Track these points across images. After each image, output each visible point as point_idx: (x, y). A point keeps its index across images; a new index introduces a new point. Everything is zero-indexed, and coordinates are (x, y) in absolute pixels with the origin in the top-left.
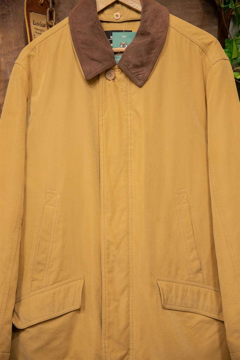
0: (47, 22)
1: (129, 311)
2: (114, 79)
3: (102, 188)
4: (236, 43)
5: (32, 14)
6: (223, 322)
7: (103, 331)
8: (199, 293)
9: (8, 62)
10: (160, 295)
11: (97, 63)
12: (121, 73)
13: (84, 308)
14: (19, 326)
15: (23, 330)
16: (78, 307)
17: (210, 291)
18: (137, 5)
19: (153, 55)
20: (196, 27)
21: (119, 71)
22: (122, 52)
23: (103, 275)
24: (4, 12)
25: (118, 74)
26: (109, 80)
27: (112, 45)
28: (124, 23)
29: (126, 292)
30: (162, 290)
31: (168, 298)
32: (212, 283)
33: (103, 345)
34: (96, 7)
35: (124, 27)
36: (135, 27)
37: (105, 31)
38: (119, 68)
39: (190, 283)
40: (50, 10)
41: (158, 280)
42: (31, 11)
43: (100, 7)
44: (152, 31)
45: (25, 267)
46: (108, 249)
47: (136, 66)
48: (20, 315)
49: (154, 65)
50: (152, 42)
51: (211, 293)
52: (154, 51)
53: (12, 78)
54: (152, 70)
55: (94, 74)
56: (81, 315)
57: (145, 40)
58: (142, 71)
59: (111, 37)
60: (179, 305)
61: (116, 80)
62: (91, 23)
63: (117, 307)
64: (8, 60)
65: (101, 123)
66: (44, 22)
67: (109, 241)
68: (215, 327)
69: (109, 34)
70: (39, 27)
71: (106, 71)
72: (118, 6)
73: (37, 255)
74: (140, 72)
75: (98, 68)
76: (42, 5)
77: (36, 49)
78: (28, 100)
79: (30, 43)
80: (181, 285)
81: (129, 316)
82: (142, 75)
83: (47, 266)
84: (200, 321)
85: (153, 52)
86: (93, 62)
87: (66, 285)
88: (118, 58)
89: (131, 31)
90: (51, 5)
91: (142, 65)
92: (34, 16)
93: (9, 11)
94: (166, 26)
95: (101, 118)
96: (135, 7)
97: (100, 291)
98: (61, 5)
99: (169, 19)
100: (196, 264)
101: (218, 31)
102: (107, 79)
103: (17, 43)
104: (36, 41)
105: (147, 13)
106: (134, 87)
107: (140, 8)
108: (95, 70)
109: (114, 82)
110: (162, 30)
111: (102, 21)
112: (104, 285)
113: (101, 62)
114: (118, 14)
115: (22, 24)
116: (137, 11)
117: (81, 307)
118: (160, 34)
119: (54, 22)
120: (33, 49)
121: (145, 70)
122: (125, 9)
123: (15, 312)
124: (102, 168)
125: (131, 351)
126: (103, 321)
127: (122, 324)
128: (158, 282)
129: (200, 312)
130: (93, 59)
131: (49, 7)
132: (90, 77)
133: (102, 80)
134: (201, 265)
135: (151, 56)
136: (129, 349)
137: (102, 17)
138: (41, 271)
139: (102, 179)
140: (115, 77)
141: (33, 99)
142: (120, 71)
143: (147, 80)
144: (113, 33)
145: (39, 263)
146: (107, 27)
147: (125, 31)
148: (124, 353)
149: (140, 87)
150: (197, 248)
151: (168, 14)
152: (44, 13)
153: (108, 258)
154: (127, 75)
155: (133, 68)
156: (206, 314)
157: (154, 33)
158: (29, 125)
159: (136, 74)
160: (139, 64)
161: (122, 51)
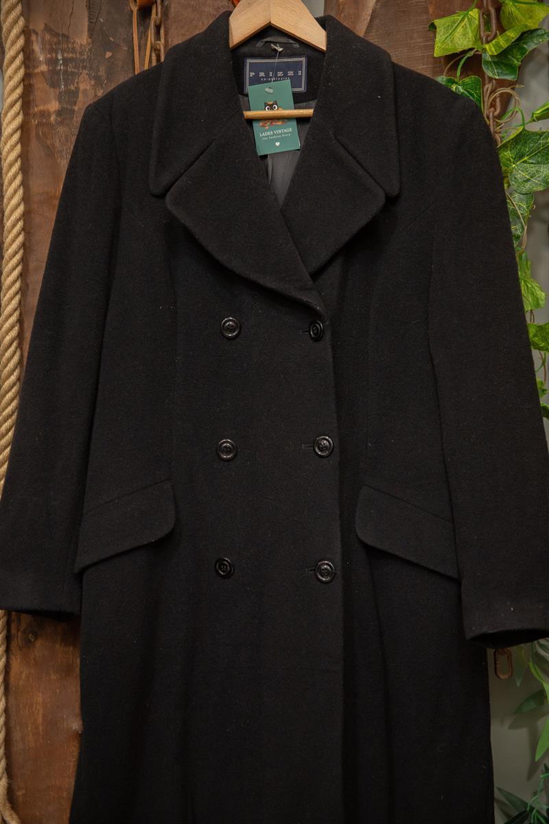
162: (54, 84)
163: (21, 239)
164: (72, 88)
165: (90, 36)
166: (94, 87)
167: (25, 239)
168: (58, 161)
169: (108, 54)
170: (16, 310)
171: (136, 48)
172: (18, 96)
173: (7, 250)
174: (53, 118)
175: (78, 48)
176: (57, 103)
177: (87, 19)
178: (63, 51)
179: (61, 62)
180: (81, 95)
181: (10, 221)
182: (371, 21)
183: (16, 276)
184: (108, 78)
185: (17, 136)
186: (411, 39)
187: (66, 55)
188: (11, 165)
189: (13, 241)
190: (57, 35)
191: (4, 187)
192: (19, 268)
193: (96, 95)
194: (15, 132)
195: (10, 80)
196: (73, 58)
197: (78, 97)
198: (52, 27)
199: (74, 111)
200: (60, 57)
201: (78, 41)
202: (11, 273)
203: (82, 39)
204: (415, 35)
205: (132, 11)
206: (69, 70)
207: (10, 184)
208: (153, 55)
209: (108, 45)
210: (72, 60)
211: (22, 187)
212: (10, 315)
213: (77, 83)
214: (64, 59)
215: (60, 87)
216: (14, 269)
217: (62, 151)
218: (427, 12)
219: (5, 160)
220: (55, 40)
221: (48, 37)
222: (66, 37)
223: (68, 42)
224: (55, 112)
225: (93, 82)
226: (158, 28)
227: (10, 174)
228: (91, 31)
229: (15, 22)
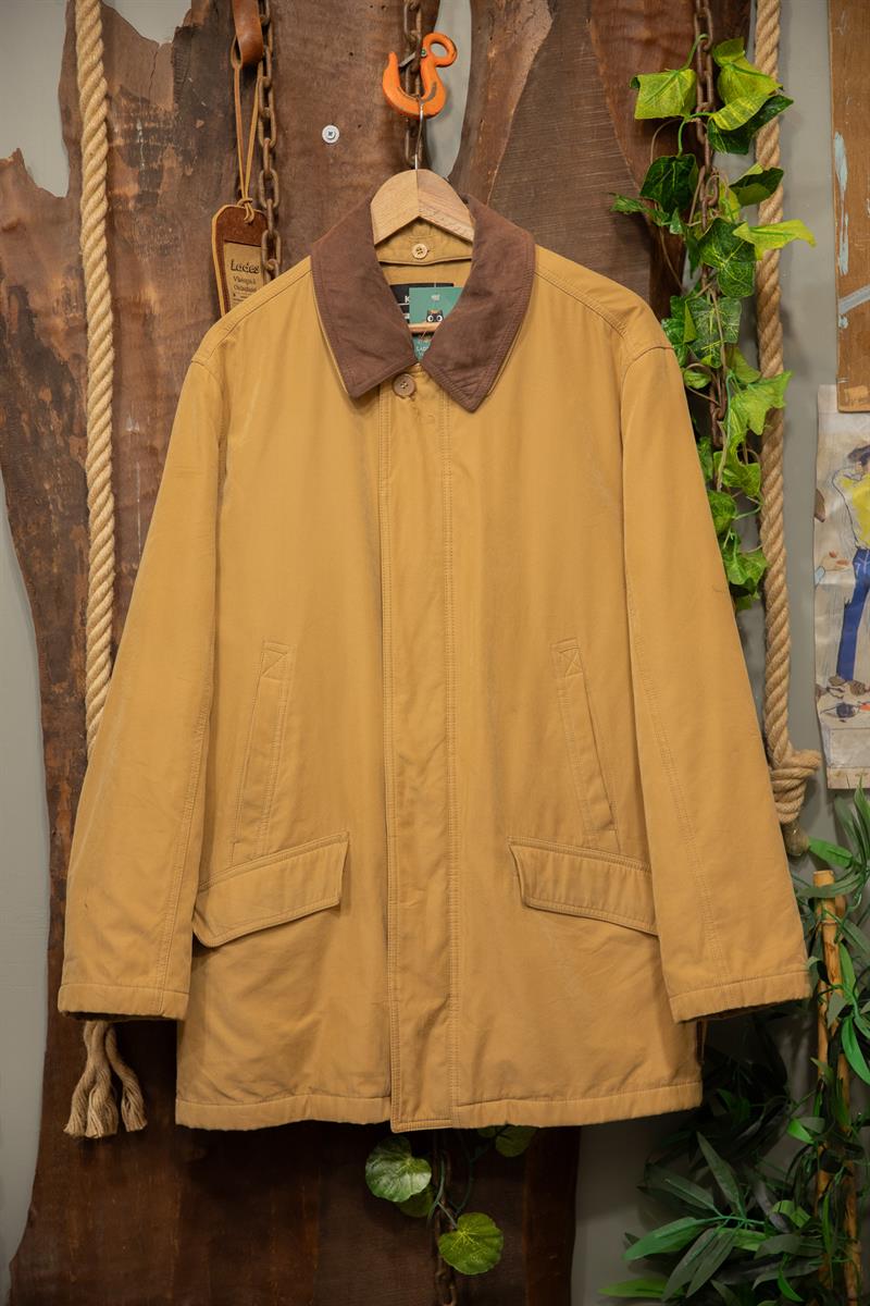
0: (262, 262)
1: (448, 912)
2: (412, 395)
3: (386, 638)
4: (690, 309)
5: (227, 247)
6: (656, 937)
7: (391, 954)
8: (607, 876)
9: (173, 355)
10: (518, 875)
11: (374, 360)
12: (428, 380)
13: (349, 906)
14: (208, 940)
15: (215, 949)
16: (334, 901)
17: (633, 870)
18: (465, 227)
19: (499, 340)
20: (597, 274)
21: (424, 376)
22: (430, 334)
23: (390, 832)
24: (165, 242)
25: (421, 382)
26: (403, 398)
27: (408, 316)
28: (436, 267)
29: (442, 871)
30: (522, 866)
31: (535, 886)
32: (638, 853)
33: (391, 985)
34: (371, 235)
35: (435, 275)
36: (461, 276)
37: (392, 286)
38: (424, 369)
39: (588, 852)
40: (268, 235)
41: (514, 843)
42: (226, 241)
43: (381, 233)
44: (496, 287)
45: (219, 814)
46: (401, 773)
47: (462, 367)
48: (209, 917)
49: (503, 362)
50: (497, 313)
51: (635, 874)
52: (502, 331)
53: (185, 393)
54: (497, 374)
55: (367, 384)
56: (343, 921)
57: (481, 308)
58: (474, 376)
59: (407, 299)
60: (562, 901)
61: (417, 397)
62: (360, 272)
63: (422, 903)
64: (175, 350)
65: (383, 494)
66: (255, 262)
67: (401, 757)
68: (644, 950)
69: (400, 292)
70: (244, 275)
71: (395, 378)
72: (419, 228)
73: (245, 786)
74: (469, 378)
75: (378, 371)
76: (250, 224)
77: (238, 329)
78: (222, 442)
79: (225, 317)
80: (567, 856)
81: (447, 924)
82: (475, 385)
83: (266, 811)
84: (610, 939)
85: (499, 333)
86: (367, 359)
87: (308, 854)
88: (422, 346)
89: (452, 285)
90: (270, 224)
91: (476, 363)
92: (232, 252)
93: (177, 239)
94: (528, 275)
95: (384, 482)
96: (458, 233)
97: (382, 867)
98: (293, 221)
99: (534, 258)
100: (601, 809)
101: (651, 280)
102: (397, 395)
103: (193, 310)
104: (238, 311)
105: (485, 247)
106: (457, 412)
107: (470, 234)
108: (369, 377)
109: (413, 400)
110: (519, 286)
111: (384, 264)
112: (391, 853)
113: (382, 359)
114: (423, 246)
115: (205, 267)
116: (465, 241)
117: (340, 901)
118: (514, 294)
119: (279, 261)
120: (233, 330)
121: (482, 373)
122: (438, 236)
123: (198, 912)
124: (386, 593)
125: (453, 1001)
126: (391, 933)
127: (434, 938)
128: (514, 848)
129: (610, 917)
130: (364, 352)
131: (267, 228)
132: (358, 392)
133: (386, 398)
134: (612, 814)
135: (493, 343)
136: (449, 996)
137: (386, 254)
138: (253, 821)
139: (387, 619)
140: (415, 390)
141: (233, 441)
142: (427, 376)
143: (486, 396)
144: (410, 289)
145: (248, 804)
146: (396, 277)
147: (439, 285)
148: (437, 1003)
149: (472, 411)
150: (604, 773)
151: (533, 246)
152: (255, 243)
153: (401, 794)
154: (441, 386)
155: (454, 370)
156: (623, 921)
157: (502, 291)
158: (225, 497)
159: (462, 383)
160: (469, 360)
161: (432, 330)
162: (133, 163)
163: (110, 356)
164: (155, 166)
165: (177, 100)
166: (183, 165)
167: (116, 357)
168: (139, 258)
169: (200, 123)
170: (107, 445)
171: (238, 116)
172: (101, 178)
173: (94, 370)
174: (131, 205)
175: (161, 116)
176: (137, 186)
177: (172, 79)
178: (143, 120)
179: (141, 134)
180: (165, 175)
181: (96, 335)
182: (528, 84)
183: (106, 403)
184: (199, 154)
185: (101, 228)
186: (577, 107)
187: (146, 125)
188: (95, 265)
189: (101, 359)
190: (135, 99)
191: (88, 292)
192: (109, 393)
193: (184, 175)
194: (99, 223)
195: (92, 158)
196: (153, 128)
197: (161, 178)
198: (130, 90)
199: (158, 195)
200: (139, 128)
201: (161, 106)
202: (99, 400)
203: (167, 104)
204: (583, 101)
205: (232, 70)
206: (151, 143)
207: (95, 288)
208: (260, 124)
209: (199, 112)
210: (154, 130)
211: (109, 292)
212: (101, 451)
213: (161, 160)
214: (144, 130)
215: (139, 163)
216: (104, 394)
217: (143, 246)
218: (596, 72)
219: (88, 258)
220: (133, 105)
221: (124, 102)
222: (146, 102)
223: (148, 108)
224: (134, 197)
225: (180, 159)
226: (266, 91)
227: (95, 276)
228: (178, 93)
229: (96, 85)
